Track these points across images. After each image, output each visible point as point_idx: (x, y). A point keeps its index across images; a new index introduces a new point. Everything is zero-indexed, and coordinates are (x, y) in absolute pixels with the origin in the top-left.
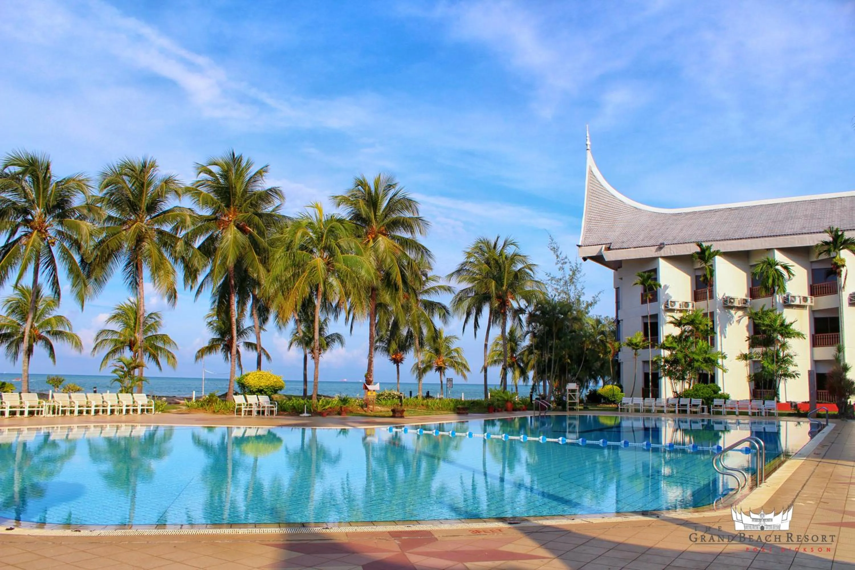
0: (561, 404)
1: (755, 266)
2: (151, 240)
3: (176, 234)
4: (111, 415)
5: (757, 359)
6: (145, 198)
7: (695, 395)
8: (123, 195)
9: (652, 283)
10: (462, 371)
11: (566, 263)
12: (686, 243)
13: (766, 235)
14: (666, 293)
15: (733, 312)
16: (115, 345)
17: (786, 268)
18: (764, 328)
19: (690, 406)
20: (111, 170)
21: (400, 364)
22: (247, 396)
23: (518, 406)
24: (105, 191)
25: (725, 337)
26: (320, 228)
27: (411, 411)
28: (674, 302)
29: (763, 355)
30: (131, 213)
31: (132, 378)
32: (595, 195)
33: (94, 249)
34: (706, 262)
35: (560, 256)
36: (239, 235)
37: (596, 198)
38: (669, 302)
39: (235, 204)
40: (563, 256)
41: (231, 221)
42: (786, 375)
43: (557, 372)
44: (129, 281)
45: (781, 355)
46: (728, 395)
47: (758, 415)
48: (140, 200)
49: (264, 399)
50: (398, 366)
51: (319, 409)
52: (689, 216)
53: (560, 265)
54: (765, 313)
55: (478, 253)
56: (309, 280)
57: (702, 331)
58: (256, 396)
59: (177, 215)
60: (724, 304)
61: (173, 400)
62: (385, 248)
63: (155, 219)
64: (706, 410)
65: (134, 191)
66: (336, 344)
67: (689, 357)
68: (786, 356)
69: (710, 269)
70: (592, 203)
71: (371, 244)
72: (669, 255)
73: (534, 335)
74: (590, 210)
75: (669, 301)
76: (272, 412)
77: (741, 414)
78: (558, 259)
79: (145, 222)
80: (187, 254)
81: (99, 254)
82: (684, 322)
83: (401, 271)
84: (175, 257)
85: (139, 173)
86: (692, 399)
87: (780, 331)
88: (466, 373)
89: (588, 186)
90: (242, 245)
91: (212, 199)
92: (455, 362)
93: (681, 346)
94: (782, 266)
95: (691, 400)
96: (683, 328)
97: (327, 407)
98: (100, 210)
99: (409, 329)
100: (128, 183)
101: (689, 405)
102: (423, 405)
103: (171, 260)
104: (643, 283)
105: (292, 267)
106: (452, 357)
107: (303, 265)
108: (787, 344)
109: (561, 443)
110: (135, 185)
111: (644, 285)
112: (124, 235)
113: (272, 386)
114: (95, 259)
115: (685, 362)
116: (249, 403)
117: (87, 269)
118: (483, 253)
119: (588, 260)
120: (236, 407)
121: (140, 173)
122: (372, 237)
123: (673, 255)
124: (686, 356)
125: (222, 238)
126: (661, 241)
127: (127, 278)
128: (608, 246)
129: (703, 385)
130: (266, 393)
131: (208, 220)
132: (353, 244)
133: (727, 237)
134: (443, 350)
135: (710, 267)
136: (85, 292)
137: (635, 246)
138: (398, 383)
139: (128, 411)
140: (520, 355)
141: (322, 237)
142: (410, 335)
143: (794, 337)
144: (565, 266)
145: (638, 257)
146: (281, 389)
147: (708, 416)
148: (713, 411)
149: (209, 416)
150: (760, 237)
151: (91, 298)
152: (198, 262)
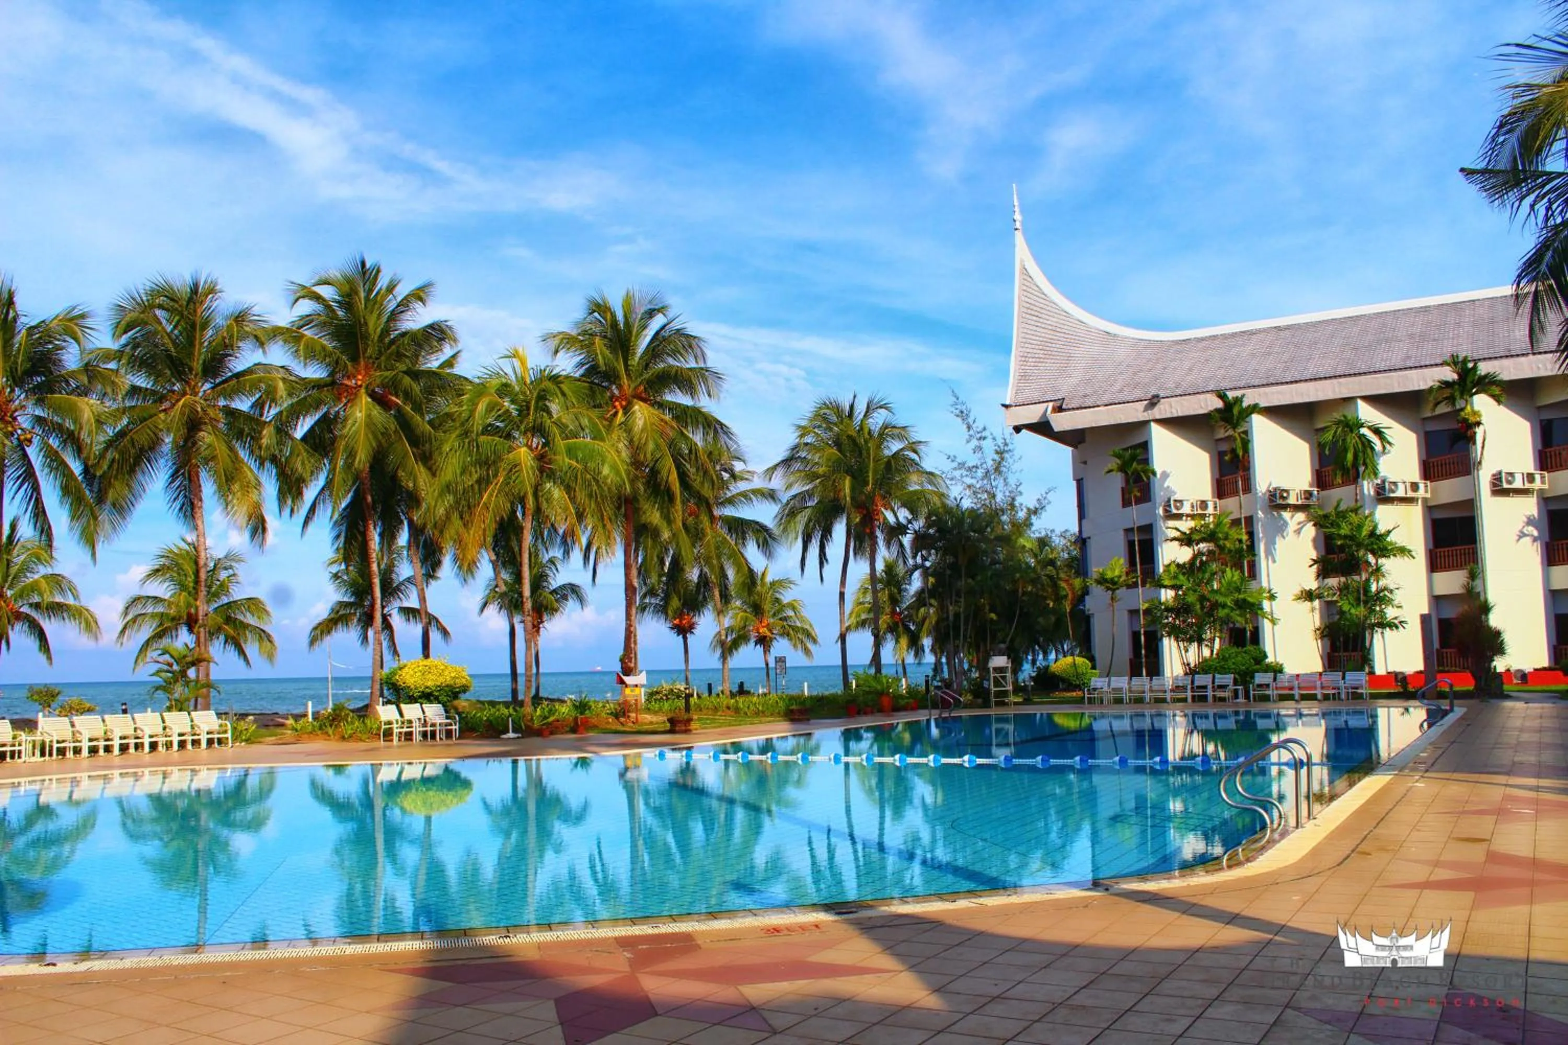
0: (981, 695)
1: (1323, 430)
2: (214, 427)
3: (262, 415)
4: (150, 752)
5: (1329, 599)
6: (199, 350)
7: (1222, 667)
8: (156, 346)
9: (1140, 467)
10: (802, 642)
11: (984, 438)
12: (1198, 393)
13: (1342, 373)
14: (1165, 485)
15: (1286, 515)
16: (161, 624)
17: (1377, 431)
18: (1339, 543)
19: (1213, 687)
20: (133, 299)
21: (688, 635)
22: (403, 706)
23: (902, 702)
24: (124, 339)
25: (1274, 561)
26: (524, 394)
27: (707, 719)
28: (1181, 501)
29: (1340, 589)
30: (173, 380)
31: (187, 683)
32: (1033, 312)
33: (106, 449)
34: (1234, 428)
35: (974, 426)
36: (377, 411)
37: (1035, 318)
38: (1172, 502)
39: (367, 355)
40: (978, 425)
41: (360, 386)
42: (1385, 625)
43: (970, 637)
44: (178, 504)
45: (1374, 588)
46: (1281, 665)
47: (1334, 699)
48: (191, 355)
49: (434, 712)
50: (685, 639)
51: (537, 724)
52: (1204, 343)
53: (974, 443)
54: (1342, 515)
55: (819, 427)
56: (507, 489)
57: (1230, 551)
58: (418, 705)
59: (260, 380)
60: (1271, 501)
61: (272, 720)
62: (645, 423)
63: (219, 388)
64: (1241, 694)
65: (177, 337)
66: (571, 604)
67: (1209, 600)
68: (1382, 591)
69: (1242, 439)
70: (1027, 326)
71: (620, 417)
72: (1169, 415)
73: (926, 573)
74: (1024, 340)
75: (1172, 499)
76: (449, 734)
77: (1304, 698)
78: (971, 432)
79: (201, 394)
80: (281, 451)
81: (117, 457)
82: (1196, 537)
83: (679, 466)
84: (260, 457)
85: (185, 303)
86: (1217, 676)
87: (1368, 545)
88: (810, 645)
89: (1019, 298)
90: (383, 430)
91: (324, 348)
92: (790, 626)
93: (1194, 581)
94: (1369, 428)
95: (1214, 678)
96: (1196, 548)
97: (551, 719)
98: (116, 376)
99: (701, 571)
100: (165, 321)
101: (1210, 687)
102: (728, 708)
103: (253, 465)
104: (1122, 469)
105: (475, 467)
106: (785, 619)
107: (494, 462)
108: (1383, 569)
109: (966, 765)
110: (180, 327)
111: (1126, 473)
112: (164, 421)
113: (447, 686)
114: (110, 467)
115: (1202, 607)
116: (407, 717)
117: (96, 485)
118: (829, 425)
119: (1024, 431)
120: (383, 727)
121: (187, 305)
122: (621, 404)
123: (1175, 415)
124: (1202, 599)
125: (346, 419)
126: (1153, 391)
127: (175, 499)
128: (1058, 404)
129: (1234, 650)
130: (437, 700)
131: (318, 385)
132: (586, 421)
133: (1271, 380)
134: (767, 606)
135: (1243, 436)
136: (95, 529)
137: (1106, 402)
138: (687, 670)
139: (182, 744)
140: (907, 608)
141: (528, 408)
142: (703, 579)
143: (1395, 555)
144: (984, 443)
145: (1113, 422)
146: (465, 691)
147: (1245, 704)
148: (1254, 695)
149: (333, 745)
150: (1330, 378)
151: (108, 538)
152: (303, 464)
